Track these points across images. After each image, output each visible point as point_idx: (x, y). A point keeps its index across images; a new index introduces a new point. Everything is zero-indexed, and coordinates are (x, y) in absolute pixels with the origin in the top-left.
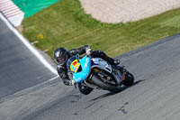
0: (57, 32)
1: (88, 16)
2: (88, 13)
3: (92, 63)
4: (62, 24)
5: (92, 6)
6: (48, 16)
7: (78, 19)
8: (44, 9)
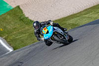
0: (9, 27)
1: (27, 18)
2: (27, 16)
3: (54, 29)
4: (12, 23)
5: (29, 13)
6: (5, 19)
7: (21, 20)
8: (3, 15)
